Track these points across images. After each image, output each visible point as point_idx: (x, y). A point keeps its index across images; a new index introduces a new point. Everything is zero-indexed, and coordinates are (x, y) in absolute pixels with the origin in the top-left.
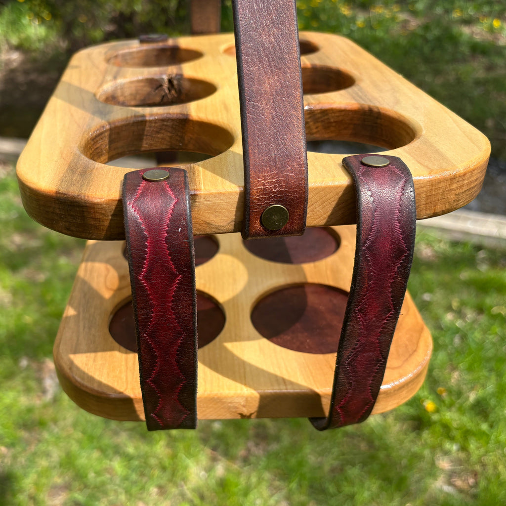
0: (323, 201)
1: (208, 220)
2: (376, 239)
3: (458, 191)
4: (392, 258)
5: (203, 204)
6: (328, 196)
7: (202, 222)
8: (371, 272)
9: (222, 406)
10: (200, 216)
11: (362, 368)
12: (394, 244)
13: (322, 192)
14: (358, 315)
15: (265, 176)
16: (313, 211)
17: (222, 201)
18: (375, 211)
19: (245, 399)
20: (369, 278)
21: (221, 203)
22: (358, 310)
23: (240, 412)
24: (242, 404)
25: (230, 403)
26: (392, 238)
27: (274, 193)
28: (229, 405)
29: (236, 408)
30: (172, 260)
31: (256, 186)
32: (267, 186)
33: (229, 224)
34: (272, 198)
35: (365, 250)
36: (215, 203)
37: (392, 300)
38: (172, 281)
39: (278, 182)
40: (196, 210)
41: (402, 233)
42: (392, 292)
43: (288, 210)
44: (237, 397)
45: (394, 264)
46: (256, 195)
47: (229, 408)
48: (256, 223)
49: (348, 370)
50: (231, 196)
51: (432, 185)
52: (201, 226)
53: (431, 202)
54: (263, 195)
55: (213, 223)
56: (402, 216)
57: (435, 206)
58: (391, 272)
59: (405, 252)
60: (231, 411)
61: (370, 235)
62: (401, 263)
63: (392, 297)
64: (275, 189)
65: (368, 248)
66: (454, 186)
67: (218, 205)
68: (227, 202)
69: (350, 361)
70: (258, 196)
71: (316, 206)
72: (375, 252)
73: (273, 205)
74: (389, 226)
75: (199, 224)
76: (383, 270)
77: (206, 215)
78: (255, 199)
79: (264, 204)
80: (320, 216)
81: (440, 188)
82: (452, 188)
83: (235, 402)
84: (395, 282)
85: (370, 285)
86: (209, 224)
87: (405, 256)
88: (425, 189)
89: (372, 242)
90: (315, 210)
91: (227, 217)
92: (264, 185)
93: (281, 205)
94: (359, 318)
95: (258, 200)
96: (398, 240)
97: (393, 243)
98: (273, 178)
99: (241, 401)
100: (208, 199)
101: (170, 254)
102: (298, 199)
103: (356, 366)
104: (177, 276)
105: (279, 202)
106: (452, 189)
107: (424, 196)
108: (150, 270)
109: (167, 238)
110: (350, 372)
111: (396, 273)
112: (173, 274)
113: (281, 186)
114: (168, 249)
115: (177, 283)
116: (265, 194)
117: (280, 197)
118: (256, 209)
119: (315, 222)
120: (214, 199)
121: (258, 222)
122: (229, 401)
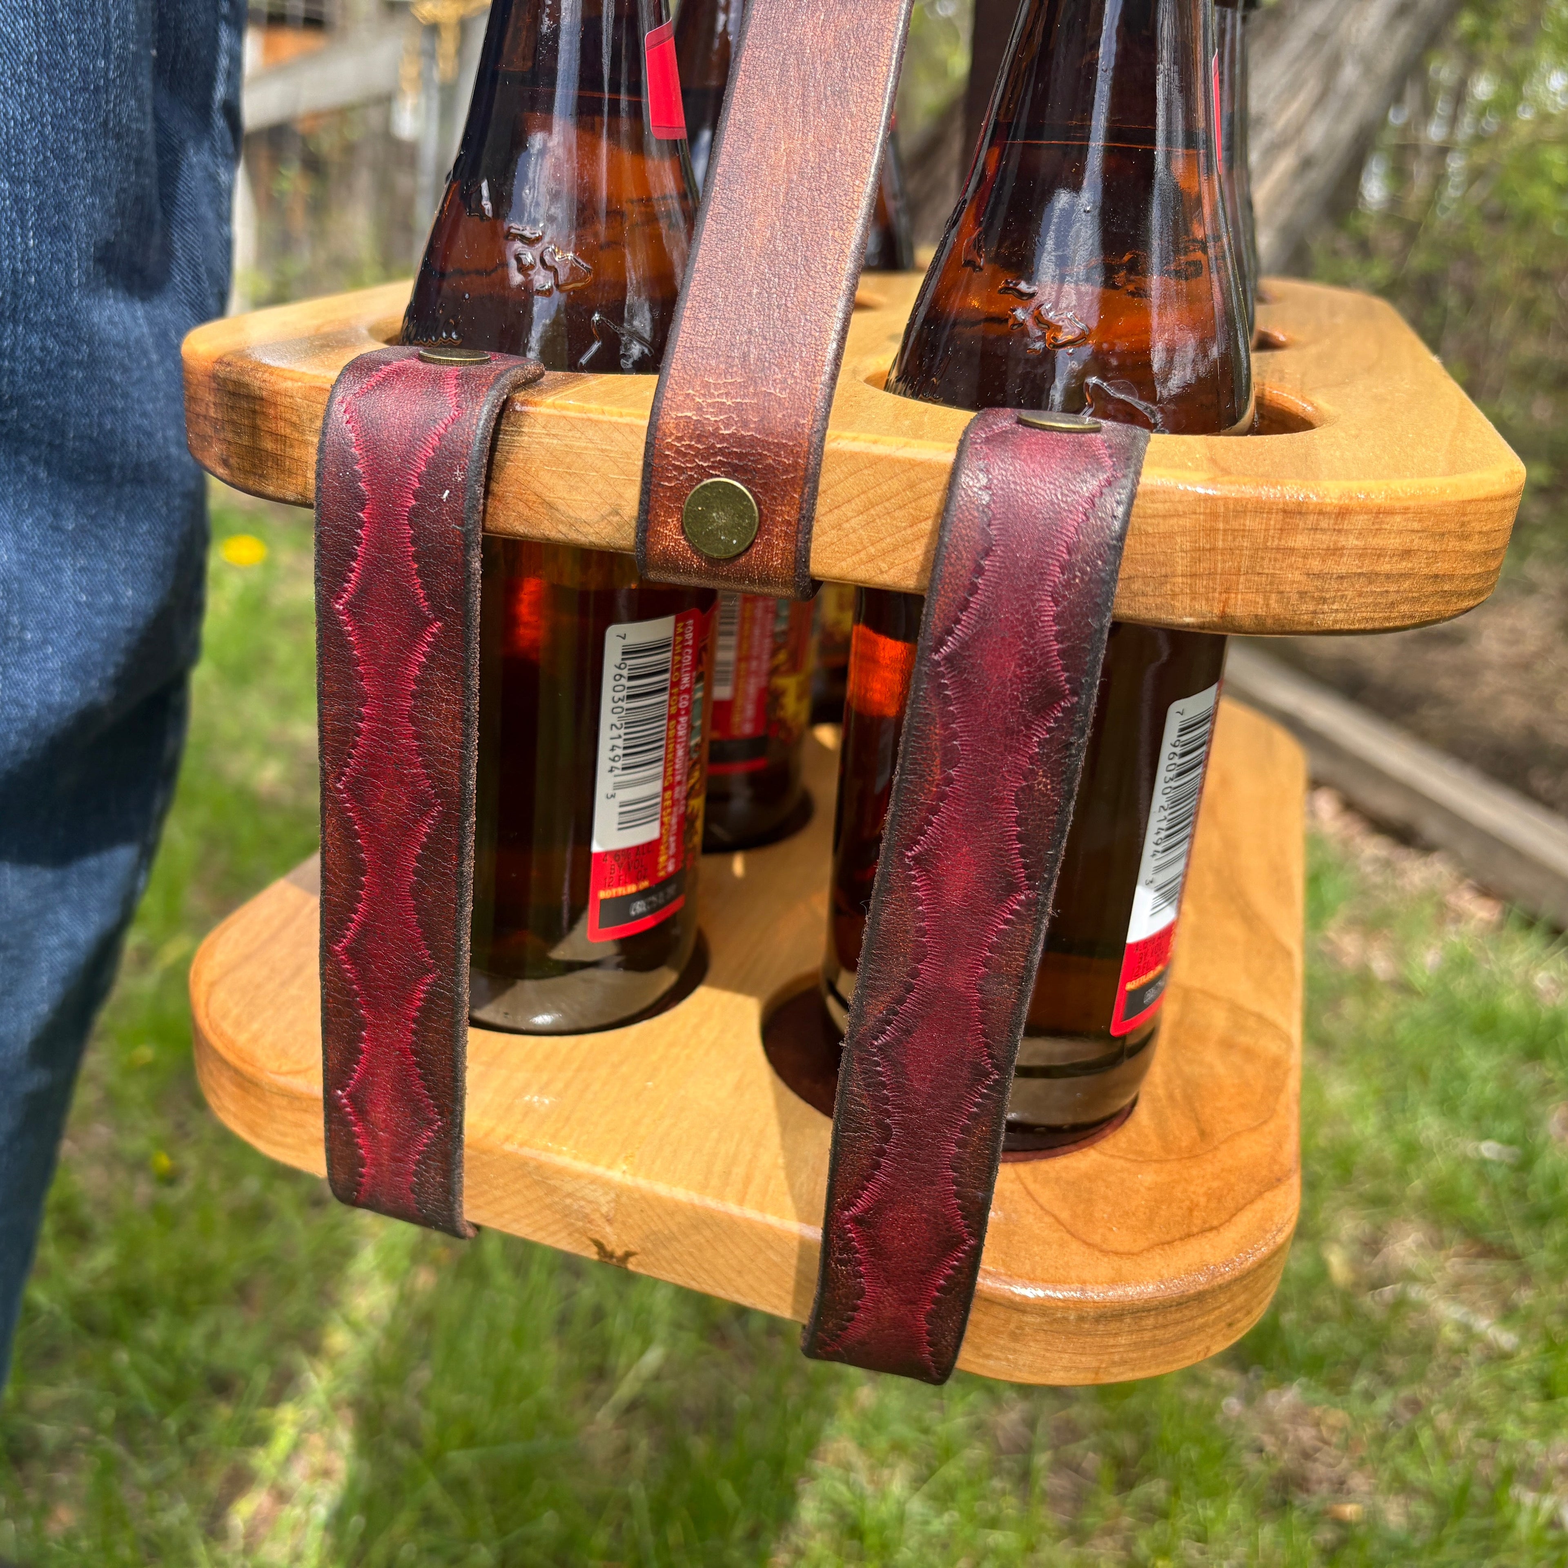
0: (871, 503)
1: (550, 496)
2: (975, 638)
3: (1315, 565)
4: (1021, 707)
5: (538, 443)
6: (885, 488)
7: (534, 498)
8: (954, 736)
9: (548, 1201)
10: (529, 478)
11: (924, 1079)
12: (1029, 665)
13: (866, 472)
14: (914, 878)
15: (706, 385)
16: (838, 526)
17: (590, 445)
18: (987, 555)
19: (612, 1195)
20: (945, 755)
21: (586, 448)
22: (914, 858)
23: (597, 1237)
24: (604, 1210)
25: (569, 1195)
26: (1025, 643)
27: (723, 438)
28: (568, 1201)
29: (587, 1218)
30: (419, 573)
31: (679, 408)
32: (707, 413)
33: (603, 518)
34: (715, 455)
35: (938, 664)
36: (571, 447)
37: (1022, 853)
38: (415, 635)
39: (739, 408)
40: (521, 457)
41: (1060, 637)
42: (1019, 821)
43: (759, 504)
44: (592, 1182)
45: (1028, 728)
46: (672, 434)
47: (567, 1212)
48: (666, 523)
49: (879, 1074)
50: (616, 435)
51: (1214, 515)
52: (530, 509)
53: (1212, 574)
54: (691, 439)
55: (562, 508)
56: (1068, 585)
57: (1227, 591)
58: (1018, 751)
59: (1064, 698)
60: (572, 1224)
61: (958, 621)
62: (1049, 730)
63: (1020, 838)
64: (727, 426)
65: (947, 658)
66: (1301, 541)
67: (579, 455)
68: (602, 450)
69: (886, 1044)
70: (679, 439)
71: (850, 514)
72: (971, 678)
73: (718, 476)
74: (1023, 606)
75: (525, 502)
76: (991, 739)
77: (545, 477)
78: (670, 446)
79: (691, 469)
80: (859, 547)
81: (1244, 532)
82: (1291, 544)
83: (583, 1198)
84: (1030, 788)
85: (949, 781)
86: (551, 506)
87: (1064, 710)
88: (1187, 522)
89: (965, 645)
90: (846, 525)
91: (599, 494)
92: (699, 409)
93: (741, 482)
94: (917, 888)
95: (678, 451)
96: (1045, 654)
97: (1029, 661)
98: (727, 394)
99: (603, 1200)
100: (553, 432)
101: (416, 558)
102: (786, 472)
103: (905, 1066)
104: (429, 623)
105: (734, 471)
106: (1292, 549)
107: (1187, 546)
108: (363, 591)
109: (414, 512)
110: (884, 1085)
111: (1031, 757)
112: (419, 614)
113: (745, 424)
114: (414, 541)
115: (429, 644)
116: (699, 438)
117: (740, 456)
118: (669, 479)
119: (844, 564)
120: (570, 434)
121: (673, 522)
122: (568, 1188)
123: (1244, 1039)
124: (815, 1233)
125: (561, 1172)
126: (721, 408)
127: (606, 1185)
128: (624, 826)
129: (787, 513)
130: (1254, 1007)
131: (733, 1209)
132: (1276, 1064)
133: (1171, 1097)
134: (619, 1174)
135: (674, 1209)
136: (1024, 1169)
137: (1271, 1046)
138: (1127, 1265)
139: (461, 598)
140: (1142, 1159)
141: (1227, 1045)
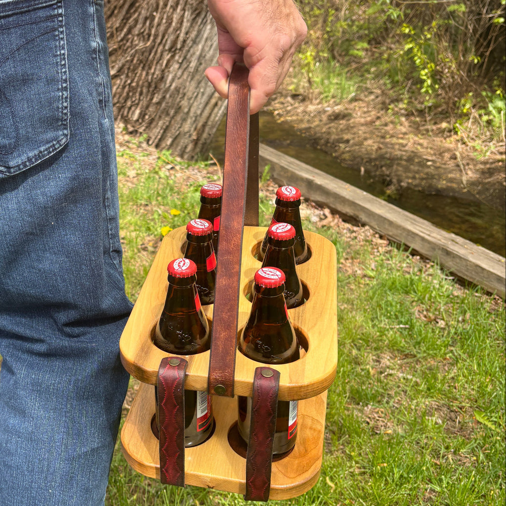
0: (242, 387)
1: (193, 385)
5: (190, 379)
6: (244, 385)
10: (189, 383)
12: (267, 411)
13: (241, 383)
15: (216, 373)
16: (237, 389)
17: (199, 379)
18: (259, 397)
19: (210, 479)
22: (254, 434)
23: (208, 485)
24: (209, 481)
29: (206, 482)
32: (217, 377)
34: (219, 382)
35: (254, 411)
38: (175, 408)
39: (221, 376)
40: (188, 380)
43: (226, 388)
44: (206, 477)
45: (268, 418)
47: (202, 482)
48: (212, 390)
50: (203, 378)
54: (215, 380)
55: (195, 386)
59: (272, 415)
61: (256, 406)
62: (271, 418)
64: (220, 379)
65: (256, 410)
67: (197, 380)
69: (253, 458)
71: (239, 388)
72: (259, 412)
73: (219, 385)
75: (189, 386)
77: (192, 383)
79: (215, 384)
80: (241, 392)
83: (205, 479)
84: (269, 425)
91: (201, 385)
92: (215, 376)
93: (223, 386)
94: (255, 438)
96: (269, 410)
98: (219, 374)
99: (208, 479)
100: (193, 377)
102: (229, 384)
103: (256, 461)
104: (177, 406)
105: (221, 384)
108: (166, 402)
109: (174, 392)
110: (253, 464)
111: (269, 422)
112: (175, 405)
113: (223, 378)
114: (174, 396)
115: (177, 409)
117: (222, 382)
118: (212, 385)
119: (239, 394)
120: (196, 378)
122: (202, 478)
123: (314, 426)
124: (244, 481)
125: (200, 476)
126: (219, 376)
127: (209, 477)
128: (202, 413)
129: (230, 390)
130: (316, 418)
131: (230, 479)
132: (320, 431)
133: (300, 443)
134: (210, 475)
135: (220, 480)
136: (276, 463)
137: (319, 427)
138: (293, 480)
139: (182, 403)
140: (295, 458)
141: (311, 428)
